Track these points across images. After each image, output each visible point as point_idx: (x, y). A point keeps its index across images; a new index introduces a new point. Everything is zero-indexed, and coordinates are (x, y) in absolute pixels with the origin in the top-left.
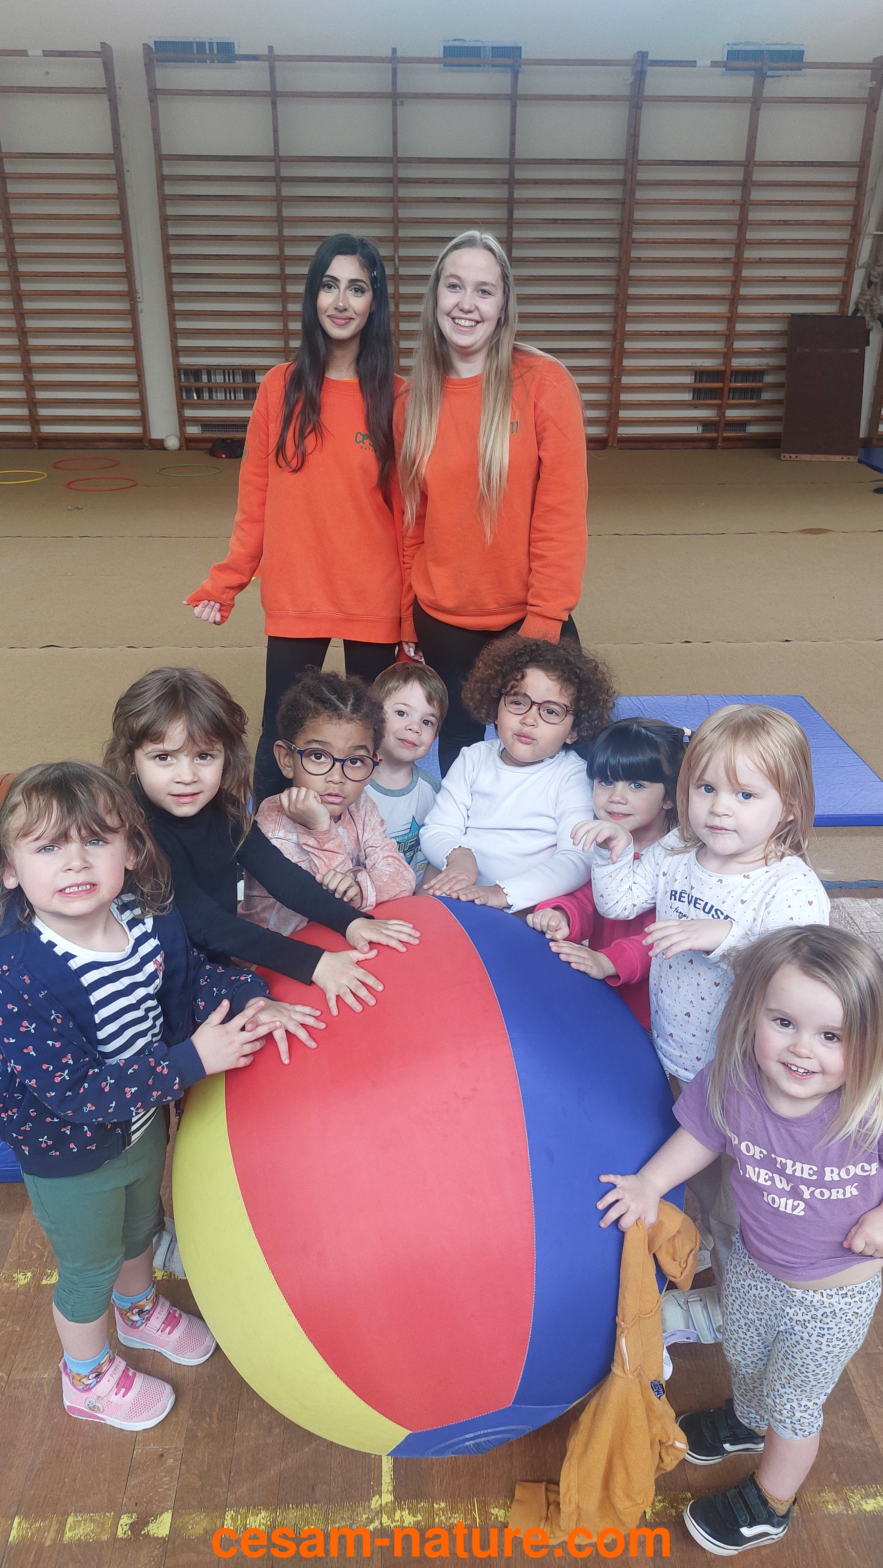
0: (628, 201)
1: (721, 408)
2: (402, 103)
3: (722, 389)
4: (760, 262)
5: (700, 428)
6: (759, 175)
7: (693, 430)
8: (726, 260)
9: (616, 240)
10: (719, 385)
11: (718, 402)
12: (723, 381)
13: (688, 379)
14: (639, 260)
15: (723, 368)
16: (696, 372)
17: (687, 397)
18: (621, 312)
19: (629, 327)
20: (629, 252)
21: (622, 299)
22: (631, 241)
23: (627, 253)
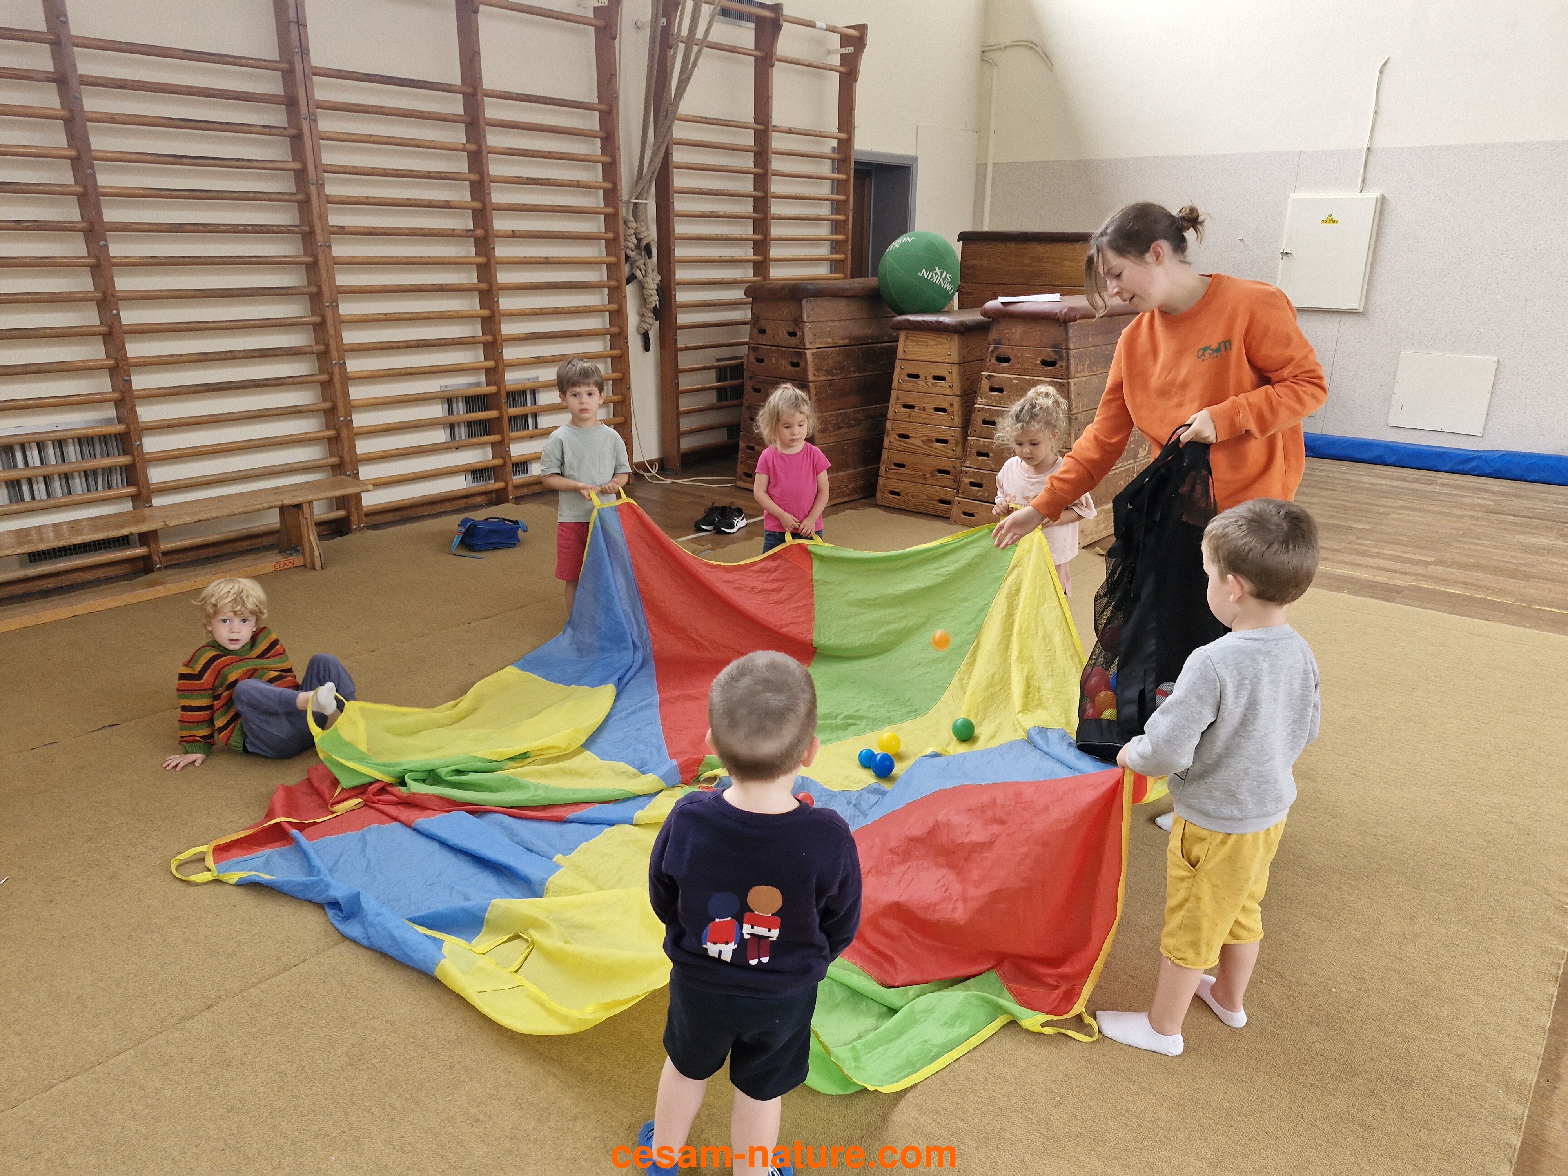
0: (306, 132)
1: (500, 448)
3: (499, 419)
4: (514, 235)
5: (469, 477)
6: (493, 110)
7: (459, 484)
8: (467, 233)
10: (493, 414)
11: (496, 438)
12: (498, 408)
13: (437, 411)
14: (342, 230)
15: (492, 389)
16: (448, 399)
17: (440, 436)
18: (329, 314)
19: (350, 337)
20: (323, 217)
21: (326, 293)
22: (323, 199)
23: (320, 218)
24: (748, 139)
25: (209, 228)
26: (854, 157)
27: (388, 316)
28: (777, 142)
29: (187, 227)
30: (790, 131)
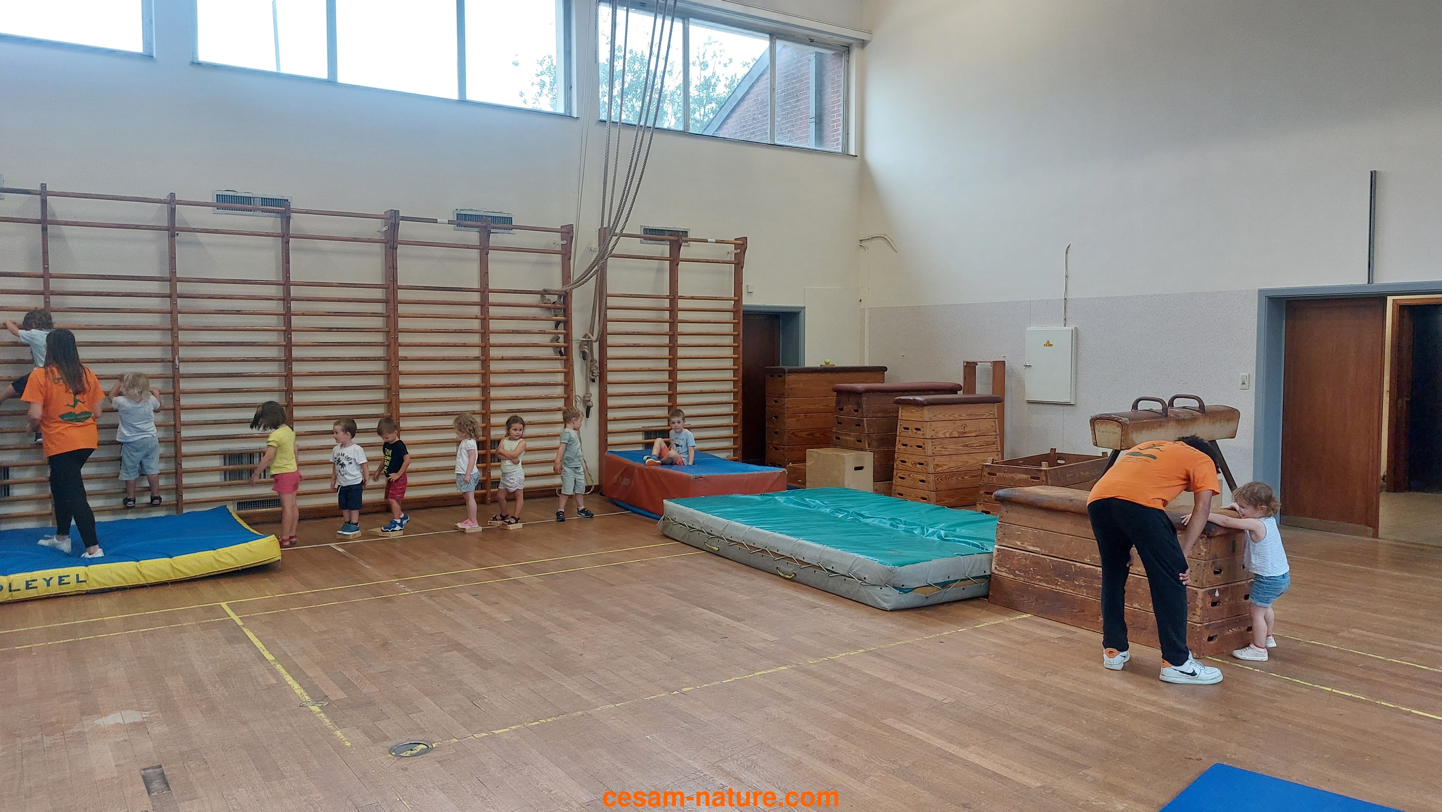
0: (392, 315)
2: (178, 234)
4: (502, 359)
6: (493, 299)
8: (476, 359)
9: (385, 344)
14: (405, 359)
18: (394, 399)
19: (403, 410)
20: (396, 353)
21: (394, 389)
22: (397, 344)
23: (394, 353)
24: (666, 303)
25: (340, 359)
26: (742, 309)
27: (426, 400)
28: (681, 304)
29: (329, 359)
30: (693, 298)
